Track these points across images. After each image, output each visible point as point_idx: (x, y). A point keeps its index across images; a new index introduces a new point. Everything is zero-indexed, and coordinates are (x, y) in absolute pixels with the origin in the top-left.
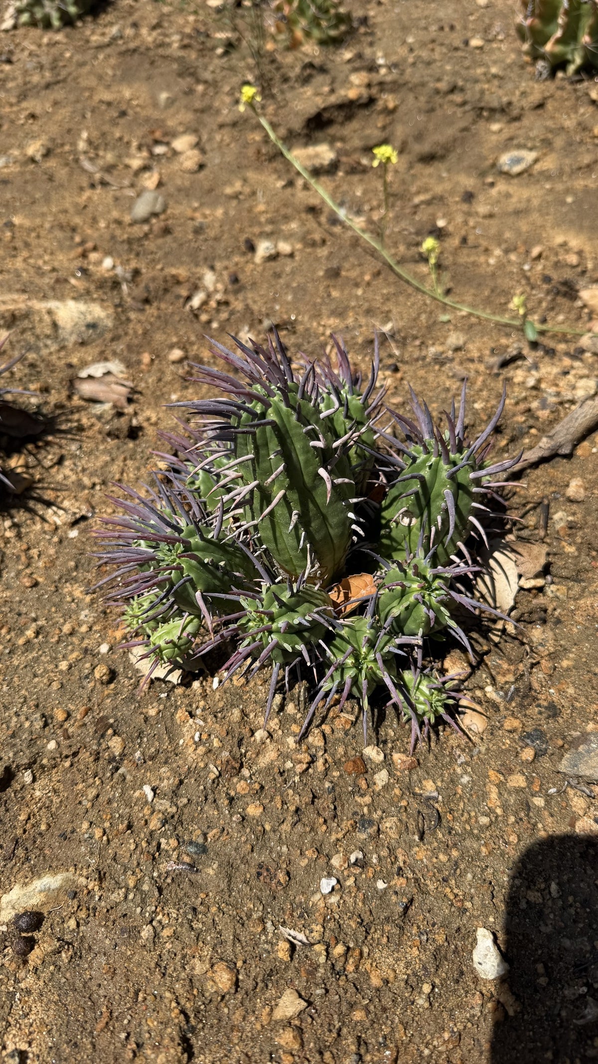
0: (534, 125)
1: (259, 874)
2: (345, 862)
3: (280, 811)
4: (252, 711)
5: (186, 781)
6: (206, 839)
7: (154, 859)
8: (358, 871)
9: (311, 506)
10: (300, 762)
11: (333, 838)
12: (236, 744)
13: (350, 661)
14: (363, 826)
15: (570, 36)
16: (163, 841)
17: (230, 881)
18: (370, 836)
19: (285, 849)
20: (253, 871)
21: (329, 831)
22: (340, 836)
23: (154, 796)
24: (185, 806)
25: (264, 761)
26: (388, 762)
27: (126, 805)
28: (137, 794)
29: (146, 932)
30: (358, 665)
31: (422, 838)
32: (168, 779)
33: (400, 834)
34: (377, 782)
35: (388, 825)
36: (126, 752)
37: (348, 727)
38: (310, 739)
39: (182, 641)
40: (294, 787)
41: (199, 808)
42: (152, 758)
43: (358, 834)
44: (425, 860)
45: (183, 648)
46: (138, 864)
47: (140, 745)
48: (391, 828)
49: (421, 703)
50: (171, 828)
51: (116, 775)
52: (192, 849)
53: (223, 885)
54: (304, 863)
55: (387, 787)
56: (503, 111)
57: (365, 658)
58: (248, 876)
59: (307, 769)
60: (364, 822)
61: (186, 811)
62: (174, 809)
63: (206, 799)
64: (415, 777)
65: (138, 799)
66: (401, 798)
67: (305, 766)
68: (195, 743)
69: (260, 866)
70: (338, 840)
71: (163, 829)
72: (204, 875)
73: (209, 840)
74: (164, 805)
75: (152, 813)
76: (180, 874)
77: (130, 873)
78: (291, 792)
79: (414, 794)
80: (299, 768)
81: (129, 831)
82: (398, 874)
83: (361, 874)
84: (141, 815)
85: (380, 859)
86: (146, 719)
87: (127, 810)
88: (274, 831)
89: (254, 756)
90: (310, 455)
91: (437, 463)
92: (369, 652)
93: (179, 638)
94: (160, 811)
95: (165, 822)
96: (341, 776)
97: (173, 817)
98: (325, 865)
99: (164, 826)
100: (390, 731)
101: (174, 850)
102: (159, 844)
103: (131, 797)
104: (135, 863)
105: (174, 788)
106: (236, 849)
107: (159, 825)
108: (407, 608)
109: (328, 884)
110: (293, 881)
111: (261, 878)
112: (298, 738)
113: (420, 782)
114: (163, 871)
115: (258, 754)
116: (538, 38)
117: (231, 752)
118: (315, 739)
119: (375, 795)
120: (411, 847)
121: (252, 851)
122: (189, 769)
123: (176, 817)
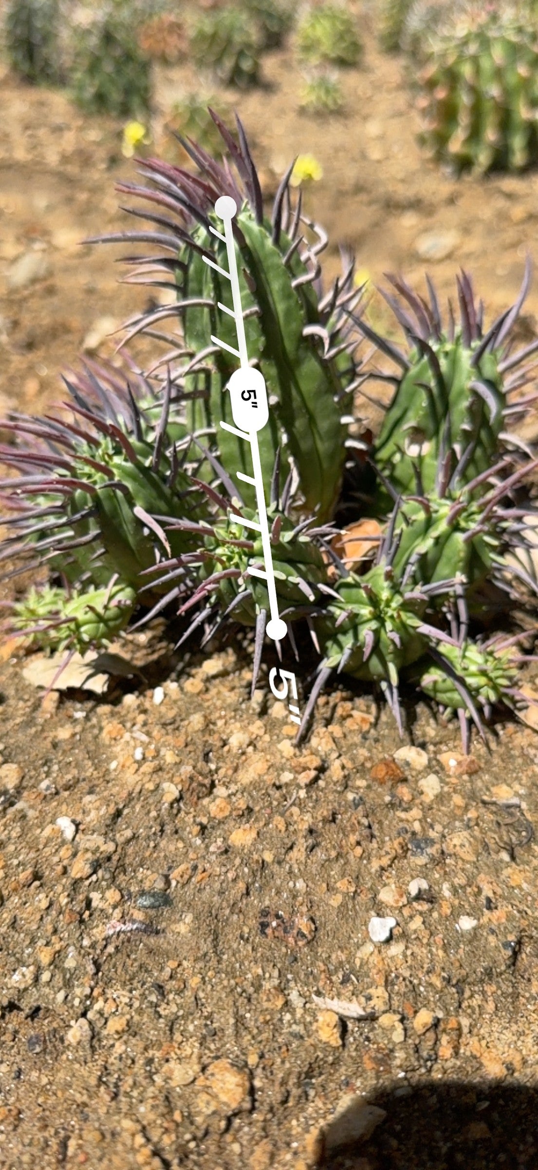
0: (446, 214)
1: (264, 926)
2: (401, 896)
3: (283, 834)
4: (220, 718)
5: (126, 811)
6: (168, 882)
7: (82, 921)
8: (425, 907)
9: (294, 392)
10: (305, 769)
11: (375, 865)
12: (201, 758)
13: (366, 611)
14: (418, 846)
15: (475, 134)
16: (95, 896)
17: (216, 939)
18: (432, 859)
19: (300, 885)
20: (253, 923)
21: (366, 856)
22: (385, 861)
23: (77, 831)
24: (128, 841)
25: (247, 776)
26: (435, 767)
27: (31, 848)
28: (48, 831)
29: (77, 1032)
30: (378, 617)
31: (513, 858)
32: (98, 809)
33: (478, 855)
34: (425, 789)
35: (456, 841)
36: (25, 784)
37: (366, 727)
38: (314, 741)
39: (111, 613)
40: (300, 804)
41: (152, 844)
42: (67, 788)
43: (412, 859)
44: (525, 886)
45: (111, 624)
46: (55, 931)
47: (48, 774)
48: (462, 846)
49: (472, 675)
50: (107, 876)
51: (11, 811)
52: (146, 901)
53: (206, 946)
54: (336, 901)
55: (441, 798)
56: (416, 205)
57: (388, 605)
58: (246, 930)
59: (316, 779)
60: (419, 842)
61: (130, 850)
62: (111, 847)
63: (162, 831)
64: (479, 784)
65: (49, 840)
66: (466, 809)
67: (313, 773)
68: (136, 762)
69: (265, 913)
70: (382, 869)
71: (94, 878)
72: (169, 936)
73: (174, 883)
74: (96, 841)
75: (75, 855)
76: (129, 941)
77: (41, 942)
78: (295, 810)
79: (484, 803)
80: (304, 778)
81: (37, 883)
82: (489, 908)
83: (431, 911)
84: (56, 859)
85: (454, 890)
86: (55, 745)
87: (32, 855)
88: (279, 863)
89: (230, 772)
90: (292, 302)
91: (455, 352)
92: (393, 596)
93: (106, 608)
94: (87, 850)
95: (96, 866)
96: (369, 787)
97: (109, 859)
98: (370, 904)
99: (95, 872)
100: (428, 728)
101: (115, 907)
102: (89, 902)
103: (37, 838)
104: (50, 928)
105: (108, 822)
106: (221, 893)
107: (88, 870)
108: (437, 540)
109: (383, 926)
110: (321, 932)
111: (269, 931)
112: (295, 741)
113: (488, 789)
114: (100, 937)
115: (236, 770)
116: (441, 139)
117: (194, 767)
118: (320, 741)
119: (427, 809)
120: (497, 872)
121: (248, 894)
122: (130, 794)
123: (115, 858)
